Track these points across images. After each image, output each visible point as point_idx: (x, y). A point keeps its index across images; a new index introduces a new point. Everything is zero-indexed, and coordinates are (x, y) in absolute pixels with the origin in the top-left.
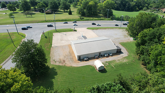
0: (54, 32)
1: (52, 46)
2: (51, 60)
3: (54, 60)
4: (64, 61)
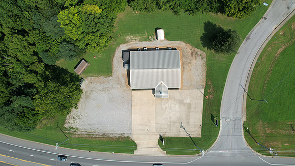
2: (205, 59)
3: (202, 59)
4: (192, 54)
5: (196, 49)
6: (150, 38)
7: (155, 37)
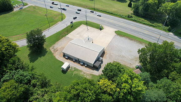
0: (84, 24)
1: (67, 36)
2: (53, 46)
4: (57, 50)
7: (70, 69)
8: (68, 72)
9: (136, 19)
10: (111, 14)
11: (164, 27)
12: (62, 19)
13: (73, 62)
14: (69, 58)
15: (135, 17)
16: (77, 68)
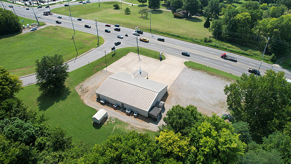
0: (133, 51)
1: (105, 69)
2: (81, 84)
3: (82, 85)
4: (87, 91)
5: (79, 93)
6: (114, 122)
7: (108, 120)
8: (103, 126)
9: (217, 45)
10: (178, 37)
11: (264, 55)
12: (98, 44)
13: (113, 110)
14: (107, 103)
15: (215, 42)
16: (120, 118)
